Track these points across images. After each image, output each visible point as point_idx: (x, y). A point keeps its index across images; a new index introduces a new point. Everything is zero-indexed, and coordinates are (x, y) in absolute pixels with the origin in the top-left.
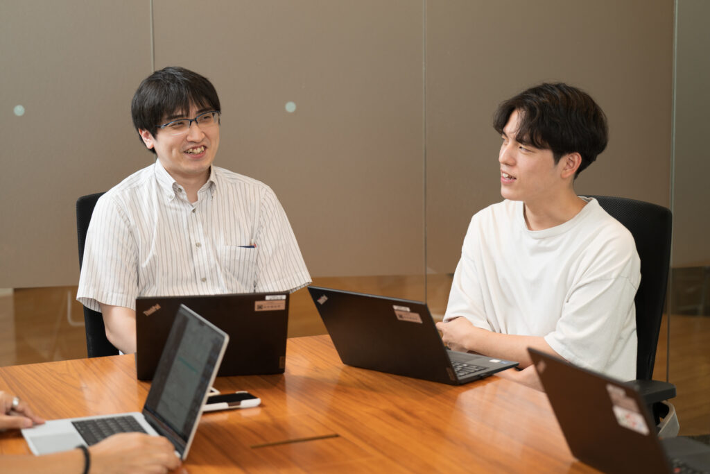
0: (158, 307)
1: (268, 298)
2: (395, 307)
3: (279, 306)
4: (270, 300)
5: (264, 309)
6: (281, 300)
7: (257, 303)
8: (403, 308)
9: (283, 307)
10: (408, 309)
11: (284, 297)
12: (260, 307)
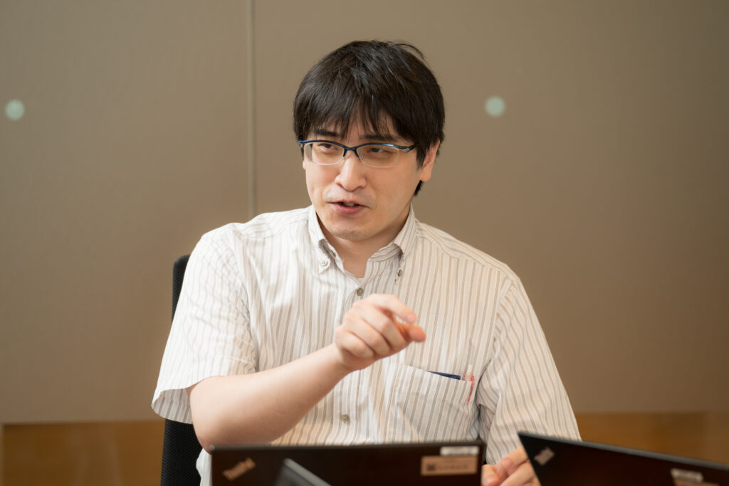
1: (445, 451)
2: (676, 473)
3: (465, 467)
4: (450, 456)
5: (439, 472)
6: (469, 455)
7: (427, 461)
8: (690, 475)
9: (471, 469)
10: (699, 477)
11: (475, 450)
12: (431, 467)
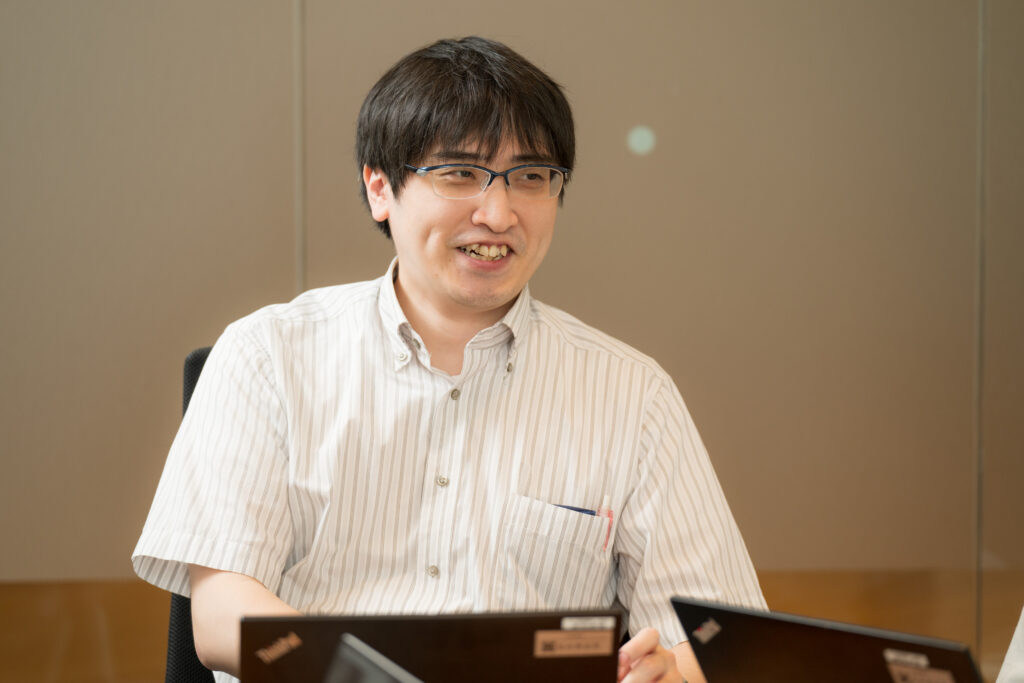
0: (292, 641)
1: (568, 623)
2: (891, 655)
3: (596, 646)
4: (575, 630)
5: (559, 652)
6: (602, 629)
7: (542, 637)
8: (910, 658)
9: (605, 648)
10: (922, 661)
11: (609, 623)
12: (548, 646)
